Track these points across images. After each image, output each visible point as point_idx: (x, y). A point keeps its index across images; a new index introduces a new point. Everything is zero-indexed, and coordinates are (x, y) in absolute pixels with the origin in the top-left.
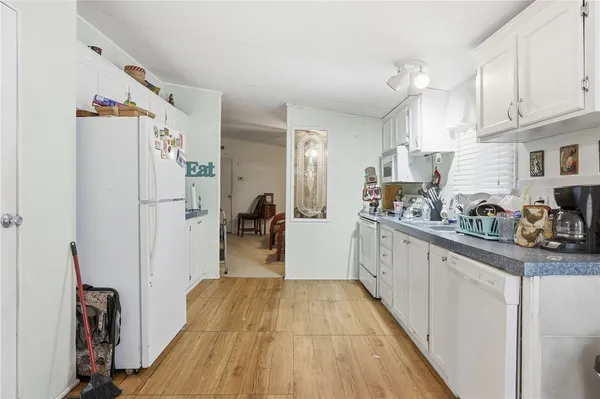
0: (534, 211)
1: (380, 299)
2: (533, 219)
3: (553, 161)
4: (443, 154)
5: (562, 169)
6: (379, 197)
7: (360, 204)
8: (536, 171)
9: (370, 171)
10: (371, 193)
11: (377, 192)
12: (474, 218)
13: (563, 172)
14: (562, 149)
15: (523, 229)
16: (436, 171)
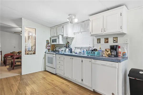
0: (108, 50)
1: (56, 74)
2: (108, 52)
3: (103, 41)
4: (72, 38)
5: (105, 42)
6: (50, 48)
7: (45, 50)
8: (99, 42)
9: (47, 41)
10: (48, 47)
11: (49, 47)
12: (93, 52)
13: (105, 43)
14: (105, 38)
15: (106, 54)
16: (68, 42)
